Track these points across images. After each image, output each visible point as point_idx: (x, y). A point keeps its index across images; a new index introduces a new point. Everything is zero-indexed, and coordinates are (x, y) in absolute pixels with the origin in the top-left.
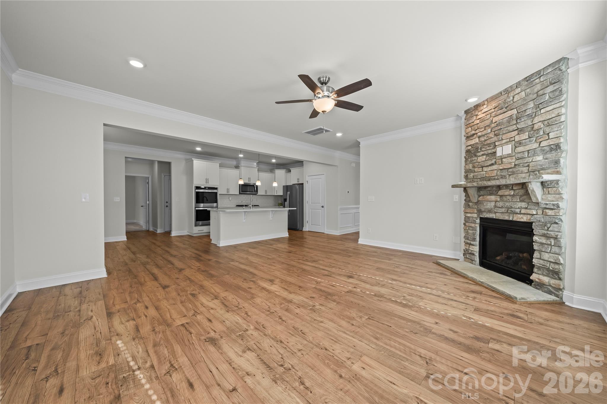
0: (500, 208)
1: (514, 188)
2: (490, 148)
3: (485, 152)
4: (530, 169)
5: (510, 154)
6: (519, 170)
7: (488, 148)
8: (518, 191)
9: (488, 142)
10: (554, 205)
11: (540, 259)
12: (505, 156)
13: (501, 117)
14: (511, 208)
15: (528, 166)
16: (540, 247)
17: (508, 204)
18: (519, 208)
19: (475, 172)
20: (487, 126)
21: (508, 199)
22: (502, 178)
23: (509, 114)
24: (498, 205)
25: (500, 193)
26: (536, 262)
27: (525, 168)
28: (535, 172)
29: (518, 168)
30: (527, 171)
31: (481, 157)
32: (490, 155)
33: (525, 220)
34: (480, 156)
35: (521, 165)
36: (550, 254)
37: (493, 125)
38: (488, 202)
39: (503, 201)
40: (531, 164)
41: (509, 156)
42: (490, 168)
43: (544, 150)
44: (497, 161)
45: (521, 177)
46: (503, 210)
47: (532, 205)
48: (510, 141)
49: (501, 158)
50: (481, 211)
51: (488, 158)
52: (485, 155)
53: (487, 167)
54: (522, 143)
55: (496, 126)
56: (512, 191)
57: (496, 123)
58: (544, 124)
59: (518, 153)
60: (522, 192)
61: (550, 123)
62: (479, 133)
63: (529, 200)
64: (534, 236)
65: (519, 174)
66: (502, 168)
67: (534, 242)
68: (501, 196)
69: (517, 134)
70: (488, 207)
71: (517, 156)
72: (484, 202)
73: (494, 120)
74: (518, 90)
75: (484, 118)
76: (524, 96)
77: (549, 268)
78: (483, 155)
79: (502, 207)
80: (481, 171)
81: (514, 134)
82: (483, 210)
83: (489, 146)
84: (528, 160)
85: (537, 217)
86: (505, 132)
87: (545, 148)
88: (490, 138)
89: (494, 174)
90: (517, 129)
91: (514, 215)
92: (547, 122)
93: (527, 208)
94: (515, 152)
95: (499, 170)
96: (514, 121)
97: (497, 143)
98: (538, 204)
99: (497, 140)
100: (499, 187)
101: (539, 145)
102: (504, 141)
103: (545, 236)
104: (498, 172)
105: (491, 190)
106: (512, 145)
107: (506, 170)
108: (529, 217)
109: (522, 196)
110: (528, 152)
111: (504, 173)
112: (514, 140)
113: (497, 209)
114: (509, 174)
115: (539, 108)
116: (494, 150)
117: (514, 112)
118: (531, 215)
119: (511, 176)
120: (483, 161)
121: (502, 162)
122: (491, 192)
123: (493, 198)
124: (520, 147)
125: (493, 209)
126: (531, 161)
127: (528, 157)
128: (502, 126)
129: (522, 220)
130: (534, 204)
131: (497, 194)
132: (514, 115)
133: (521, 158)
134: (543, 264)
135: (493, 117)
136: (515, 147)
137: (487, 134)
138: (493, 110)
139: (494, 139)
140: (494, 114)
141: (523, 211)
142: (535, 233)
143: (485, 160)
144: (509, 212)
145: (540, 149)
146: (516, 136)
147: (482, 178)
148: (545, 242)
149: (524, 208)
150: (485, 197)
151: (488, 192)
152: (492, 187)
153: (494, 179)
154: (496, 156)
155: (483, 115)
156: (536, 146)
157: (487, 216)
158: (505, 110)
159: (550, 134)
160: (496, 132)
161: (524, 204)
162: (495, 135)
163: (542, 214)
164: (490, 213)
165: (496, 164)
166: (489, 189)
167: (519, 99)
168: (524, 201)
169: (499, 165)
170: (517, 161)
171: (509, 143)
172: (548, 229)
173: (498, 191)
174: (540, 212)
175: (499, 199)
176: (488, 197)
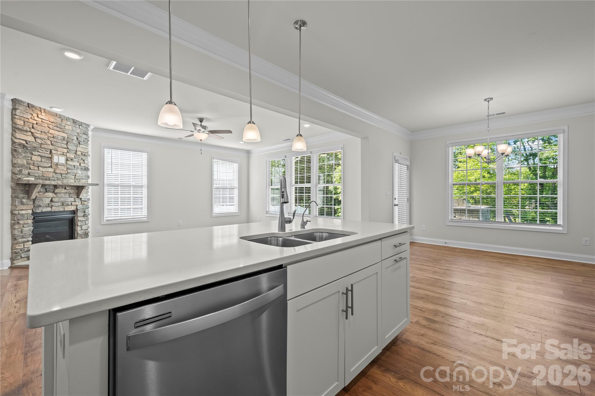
0: (57, 202)
1: (67, 188)
2: (47, 152)
4: (76, 177)
5: (64, 164)
6: (69, 177)
7: (45, 152)
8: (69, 190)
9: (45, 146)
10: (88, 199)
11: (82, 230)
12: (60, 164)
13: (57, 133)
14: (66, 202)
15: (75, 175)
16: (81, 223)
17: (62, 200)
18: (70, 202)
19: (30, 169)
20: (44, 132)
21: (62, 196)
22: (58, 179)
23: (63, 134)
24: (55, 200)
25: (57, 191)
26: (80, 233)
27: (73, 176)
28: (78, 180)
29: (69, 175)
30: (74, 178)
31: (36, 157)
32: (45, 158)
33: (73, 209)
34: (35, 155)
35: (71, 173)
36: (86, 225)
37: (50, 135)
38: (47, 198)
39: (58, 197)
40: (77, 174)
41: (62, 165)
42: (44, 170)
43: (82, 169)
44: (52, 165)
45: (71, 181)
46: (59, 204)
47: (77, 200)
48: (63, 154)
49: (57, 164)
50: (40, 206)
51: (43, 160)
52: (41, 156)
53: (43, 168)
54: (72, 160)
55: (52, 138)
56: (66, 190)
57: (52, 135)
58: (82, 154)
59: (69, 165)
60: (72, 191)
61: (85, 155)
62: (36, 134)
63: (75, 197)
64: (78, 218)
65: (69, 180)
66: (58, 172)
67: (79, 221)
68: (56, 194)
69: (68, 152)
70: (46, 202)
71: (68, 166)
72: (42, 198)
73: (51, 131)
74: (68, 123)
75: (42, 124)
76: (71, 130)
77: (86, 233)
78: (39, 155)
79: (59, 202)
80: (37, 170)
81: (66, 151)
82: (42, 206)
83: (46, 150)
84: (75, 171)
85: (80, 207)
86: (59, 146)
87: (82, 167)
88: (47, 145)
89: (51, 175)
90: (68, 148)
91: (65, 207)
92: (84, 154)
93: (75, 201)
94: (67, 164)
95: (54, 173)
96: (65, 142)
97: (53, 151)
98: (81, 199)
99: (54, 149)
100: (55, 187)
101: (80, 165)
102: (59, 153)
103: (84, 216)
104: (54, 174)
105: (48, 188)
106: (65, 158)
107: (60, 174)
108: (75, 207)
109: (71, 193)
110: (74, 166)
111: (59, 176)
112: (66, 155)
113: (55, 203)
114: (63, 178)
115: (79, 143)
116: (50, 156)
117: (65, 135)
118: (77, 206)
119: (64, 180)
120: (38, 161)
121: (58, 167)
122: (48, 190)
123: (51, 195)
124: (70, 161)
125: (50, 204)
126: (77, 173)
127: (74, 170)
128: (57, 140)
129: (71, 209)
130: (78, 199)
131: (53, 192)
132: (66, 138)
133: (70, 169)
134: (83, 232)
135: (50, 129)
136: (67, 160)
137: (44, 139)
138: (51, 123)
139: (51, 147)
140: (51, 126)
141: (73, 203)
142: (79, 216)
143: (41, 161)
144: (65, 205)
145: (80, 167)
146: (68, 153)
147: (39, 176)
148: (84, 219)
149: (73, 202)
150: (41, 193)
151: (44, 189)
152: (49, 185)
153: (51, 179)
154: (51, 161)
155: (40, 120)
156: (78, 164)
157: (44, 210)
158: (60, 130)
159: (85, 161)
160: (52, 142)
161: (72, 199)
162: (52, 144)
163: (81, 204)
164: (46, 208)
165: (52, 168)
166: (47, 187)
167: (69, 129)
168: (72, 197)
169: (55, 169)
170: (68, 170)
171: (63, 155)
172: (85, 212)
173: (54, 189)
174: (80, 203)
175: (55, 196)
176: (47, 194)
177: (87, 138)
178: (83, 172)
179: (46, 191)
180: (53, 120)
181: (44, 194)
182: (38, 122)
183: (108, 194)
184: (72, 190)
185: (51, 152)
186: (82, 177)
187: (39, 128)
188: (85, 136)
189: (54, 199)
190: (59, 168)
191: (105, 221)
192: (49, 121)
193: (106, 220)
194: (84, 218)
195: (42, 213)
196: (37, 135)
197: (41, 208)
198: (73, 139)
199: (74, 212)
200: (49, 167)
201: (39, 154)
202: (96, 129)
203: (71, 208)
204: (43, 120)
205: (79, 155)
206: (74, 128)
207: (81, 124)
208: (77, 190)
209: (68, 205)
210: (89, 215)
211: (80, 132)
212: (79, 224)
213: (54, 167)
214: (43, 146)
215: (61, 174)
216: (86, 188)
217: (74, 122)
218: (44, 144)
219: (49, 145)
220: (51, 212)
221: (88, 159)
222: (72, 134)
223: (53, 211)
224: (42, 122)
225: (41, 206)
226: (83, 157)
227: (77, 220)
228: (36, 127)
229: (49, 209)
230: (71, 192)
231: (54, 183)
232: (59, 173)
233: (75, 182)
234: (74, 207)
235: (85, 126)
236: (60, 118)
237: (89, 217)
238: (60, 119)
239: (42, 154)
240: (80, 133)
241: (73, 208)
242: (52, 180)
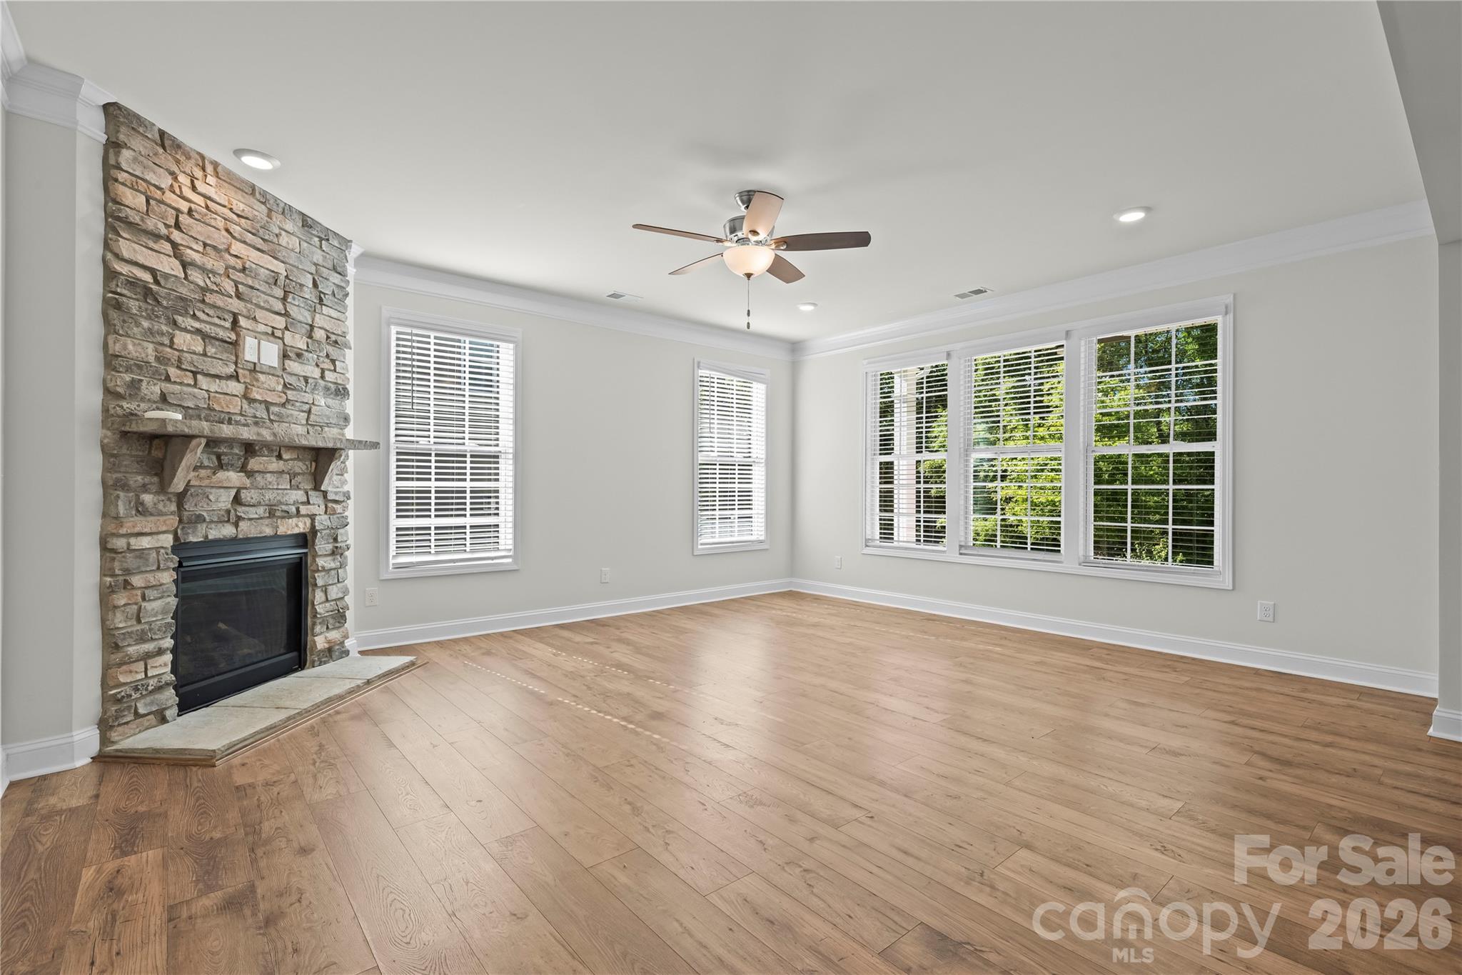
0: (253, 506)
1: (285, 456)
2: (222, 323)
3: (207, 328)
4: (312, 417)
5: (275, 368)
6: (292, 415)
7: (217, 321)
8: (291, 463)
9: (218, 301)
10: (344, 494)
11: (327, 600)
12: (265, 369)
13: (254, 255)
14: (281, 503)
15: (309, 412)
16: (326, 577)
17: (269, 496)
19: (168, 379)
20: (214, 248)
21: (270, 483)
22: (256, 424)
23: (272, 263)
24: (249, 499)
25: (254, 464)
26: (321, 611)
27: (302, 414)
28: (316, 428)
29: (290, 410)
30: (305, 422)
31: (188, 336)
32: (217, 343)
33: (302, 530)
34: (185, 330)
35: (298, 404)
36: (338, 585)
37: (232, 261)
38: (222, 490)
39: (257, 488)
40: (314, 408)
41: (270, 372)
42: (214, 386)
43: (329, 389)
44: (240, 371)
45: (297, 431)
46: (261, 511)
47: (315, 498)
48: (273, 334)
49: (254, 369)
50: (200, 519)
51: (211, 350)
52: (205, 337)
53: (208, 379)
54: (299, 355)
55: (240, 271)
56: (281, 462)
57: (238, 261)
58: (328, 337)
59: (289, 374)
60: (299, 466)
61: (336, 342)
62: (189, 251)
63: (308, 487)
64: (317, 560)
65: (292, 425)
66: (258, 397)
67: (318, 571)
68: (250, 474)
69: (286, 328)
70: (220, 505)
71: (289, 379)
72: (208, 490)
73: (237, 248)
74: (289, 226)
75: (206, 215)
76: (298, 250)
77: (338, 610)
78: (198, 332)
79: (259, 504)
80: (189, 385)
81: (280, 322)
82: (208, 519)
83: (220, 314)
84: (308, 398)
85: (322, 521)
86: (262, 304)
87: (330, 384)
88: (223, 294)
89: (235, 406)
90: (286, 314)
91: (279, 521)
92: (333, 338)
93: (308, 503)
94: (284, 369)
95: (244, 401)
96: (280, 293)
97: (243, 322)
98: (325, 494)
99: (245, 312)
100: (250, 448)
101: (322, 377)
102: (261, 328)
103: (333, 553)
104: (246, 406)
105: (226, 454)
106: (279, 349)
107: (263, 406)
108: (308, 521)
109: (295, 475)
110: (306, 379)
111: (262, 413)
112: (282, 339)
113: (246, 509)
114: (272, 417)
115: (321, 300)
116: (234, 337)
117: (280, 268)
118: (312, 517)
119: (276, 425)
120: (194, 353)
121: (257, 380)
122: (225, 459)
123: (233, 477)
124: (295, 361)
125: (232, 511)
126: (313, 403)
127: (305, 392)
128: (256, 282)
129: (296, 531)
130: (317, 493)
131: (243, 469)
132: (282, 278)
133: (295, 389)
134: (331, 608)
135: (234, 237)
136: (285, 356)
137: (214, 273)
138: (235, 217)
139: (235, 305)
140: (236, 229)
141: (303, 510)
142: (320, 553)
143: (205, 354)
144: (278, 514)
145: (321, 382)
146: (286, 332)
147: (197, 408)
148: (333, 565)
149: (303, 503)
150: (203, 473)
151: (214, 458)
152: (230, 442)
153: (236, 421)
154: (237, 356)
155: (200, 200)
156: (317, 373)
157: (215, 533)
158: (264, 247)
159: (337, 363)
160: (240, 286)
161: (299, 495)
162: (239, 296)
163: (326, 513)
164: (221, 525)
165: (239, 381)
166: (223, 449)
167: (290, 247)
168: (298, 488)
169: (246, 387)
170: (289, 392)
171: (271, 339)
172: (335, 540)
173: (246, 459)
174: (323, 507)
175: (248, 482)
176: (222, 475)
177: (342, 285)
178: (330, 401)
179: (221, 466)
180: (242, 206)
181: (214, 473)
182: (193, 206)
183: (398, 479)
184: (300, 464)
185: (235, 323)
186: (328, 418)
187: (197, 229)
188: (335, 278)
189: (245, 495)
190: (259, 384)
191: (391, 566)
192: (231, 209)
193: (393, 564)
194: (334, 560)
195: (207, 543)
196: (191, 255)
197: (204, 525)
198: (302, 285)
199: (304, 540)
200: (229, 377)
201: (197, 325)
202: (368, 258)
203: (297, 526)
204: (209, 203)
205: (319, 342)
206: (306, 244)
207: (326, 235)
208: (314, 464)
209: (287, 515)
210: (348, 549)
211: (323, 261)
212: (320, 582)
213: (244, 376)
214: (210, 298)
215: (267, 405)
216: (341, 456)
217: (307, 223)
218: (212, 291)
219: (231, 297)
220: (234, 540)
221: (344, 356)
222: (300, 267)
223: (240, 536)
224: (207, 207)
225: (204, 520)
226: (330, 349)
227: (314, 568)
228: (188, 226)
229: (228, 531)
230: (298, 470)
231: (247, 434)
232: (261, 402)
233: (308, 433)
234: (305, 523)
235: (336, 243)
236: (264, 203)
237: (346, 558)
238: (263, 207)
239: (208, 326)
240: (323, 266)
241: (300, 526)
242: (237, 423)
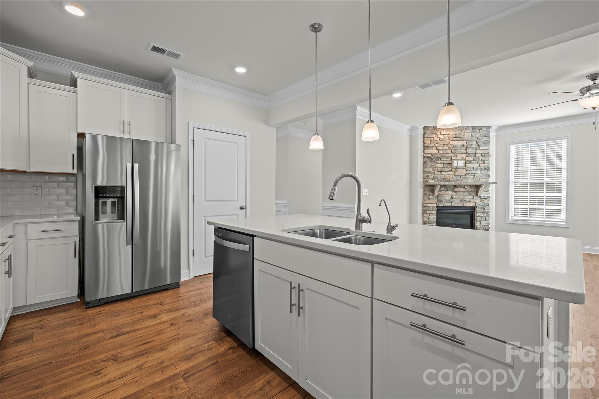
0: (456, 199)
1: (466, 187)
2: (448, 160)
3: (444, 162)
4: (475, 177)
5: (463, 167)
6: (468, 177)
7: (446, 160)
8: (468, 189)
9: (447, 155)
10: (488, 197)
11: (481, 225)
12: (459, 167)
13: (456, 142)
14: (464, 199)
16: (480, 219)
17: (461, 197)
18: (469, 199)
19: (435, 174)
20: (446, 144)
21: (461, 194)
22: (457, 180)
23: (462, 142)
24: (455, 197)
25: (456, 189)
26: (478, 227)
27: (472, 177)
28: (477, 180)
29: (467, 176)
30: (473, 178)
31: (440, 164)
32: (447, 164)
33: (472, 206)
34: (439, 163)
35: (470, 174)
36: (485, 221)
37: (450, 146)
38: (448, 195)
39: (457, 195)
40: (476, 175)
41: (461, 168)
42: (446, 173)
43: (482, 169)
44: (453, 169)
45: (471, 182)
46: (458, 200)
47: (476, 197)
48: (462, 159)
49: (456, 168)
50: (441, 201)
51: (445, 166)
52: (444, 164)
53: (444, 172)
54: (470, 162)
55: (452, 147)
56: (465, 189)
57: (452, 145)
58: (481, 155)
59: (468, 167)
60: (470, 190)
61: (485, 156)
62: (439, 147)
63: (474, 195)
64: (477, 214)
65: (468, 180)
66: (457, 174)
67: (477, 217)
68: (455, 192)
69: (467, 156)
70: (447, 199)
71: (467, 169)
72: (444, 195)
73: (451, 142)
74: (468, 131)
75: (443, 138)
76: (471, 136)
77: (485, 228)
78: (442, 163)
79: (458, 199)
80: (439, 174)
81: (465, 155)
82: (443, 201)
83: (447, 158)
84: (474, 172)
85: (479, 203)
86: (459, 153)
87: (482, 167)
88: (448, 154)
89: (451, 177)
90: (467, 153)
91: (464, 203)
92: (483, 155)
93: (474, 199)
94: (466, 166)
95: (454, 175)
96: (465, 148)
97: (453, 158)
98: (480, 197)
99: (454, 156)
100: (455, 186)
101: (480, 166)
102: (459, 158)
103: (483, 213)
104: (454, 176)
105: (448, 188)
106: (464, 162)
107: (459, 176)
108: (474, 204)
109: (470, 192)
110: (473, 168)
111: (459, 178)
112: (465, 159)
113: (453, 200)
114: (462, 178)
115: (479, 146)
116: (451, 162)
117: (465, 143)
118: (476, 203)
119: (463, 180)
120: (441, 167)
121: (457, 170)
122: (448, 189)
123: (451, 193)
124: (469, 164)
125: (450, 200)
126: (476, 173)
127: (473, 171)
128: (457, 148)
129: (470, 206)
130: (477, 196)
131: (453, 191)
132: (465, 145)
133: (469, 171)
134: (483, 227)
135: (451, 140)
136: (466, 163)
137: (445, 150)
138: (451, 136)
139: (451, 155)
140: (451, 139)
141: (471, 200)
142: (478, 212)
143: (443, 167)
144: (463, 201)
145: (480, 167)
146: (466, 157)
147: (441, 179)
148: (483, 216)
149: (472, 199)
150: (443, 192)
151: (446, 189)
152: (450, 185)
153: (451, 180)
154: (452, 166)
155: (442, 136)
156: (477, 165)
157: (445, 205)
158: (460, 139)
159: (485, 161)
160: (452, 151)
161: (471, 197)
162: (452, 153)
163: (481, 201)
164: (447, 203)
165: (452, 171)
166: (448, 187)
167: (468, 136)
168: (471, 195)
169: (455, 172)
170: (467, 172)
171: (462, 160)
172: (484, 209)
173: (454, 188)
174: (479, 200)
175: (454, 194)
176: (447, 192)
177: (487, 139)
178: (483, 172)
179: (447, 190)
180: (452, 133)
181: (446, 192)
182: (440, 138)
184: (471, 189)
185: (451, 159)
186: (481, 176)
187: (442, 142)
188: (485, 138)
189: (453, 196)
190: (458, 171)
191: (510, 220)
192: (450, 135)
193: (511, 219)
194: (484, 214)
195: (444, 207)
196: (439, 148)
197: (443, 203)
198: (472, 144)
199: (474, 208)
200: (450, 171)
201: (441, 162)
202: (500, 128)
203: (470, 204)
204: (444, 136)
205: (478, 157)
206: (473, 134)
207: (480, 128)
208: (476, 189)
209: (466, 202)
210: (489, 212)
211: (480, 135)
212: (478, 219)
213: (454, 170)
214: (444, 155)
215: (461, 176)
216: (483, 186)
217: (474, 128)
218: (445, 154)
219: (450, 154)
220: (451, 207)
221: (489, 159)
222: (471, 140)
223: (453, 206)
224: (444, 137)
225: (442, 202)
226: (483, 158)
227: (476, 216)
228: (439, 142)
229: (449, 204)
230: (470, 191)
231: (453, 183)
232: (458, 175)
233: (474, 181)
234: (473, 204)
235: (485, 129)
236: (460, 129)
237: (489, 214)
238: (459, 130)
239: (444, 161)
240: (480, 137)
241: (472, 205)
242: (451, 181)
